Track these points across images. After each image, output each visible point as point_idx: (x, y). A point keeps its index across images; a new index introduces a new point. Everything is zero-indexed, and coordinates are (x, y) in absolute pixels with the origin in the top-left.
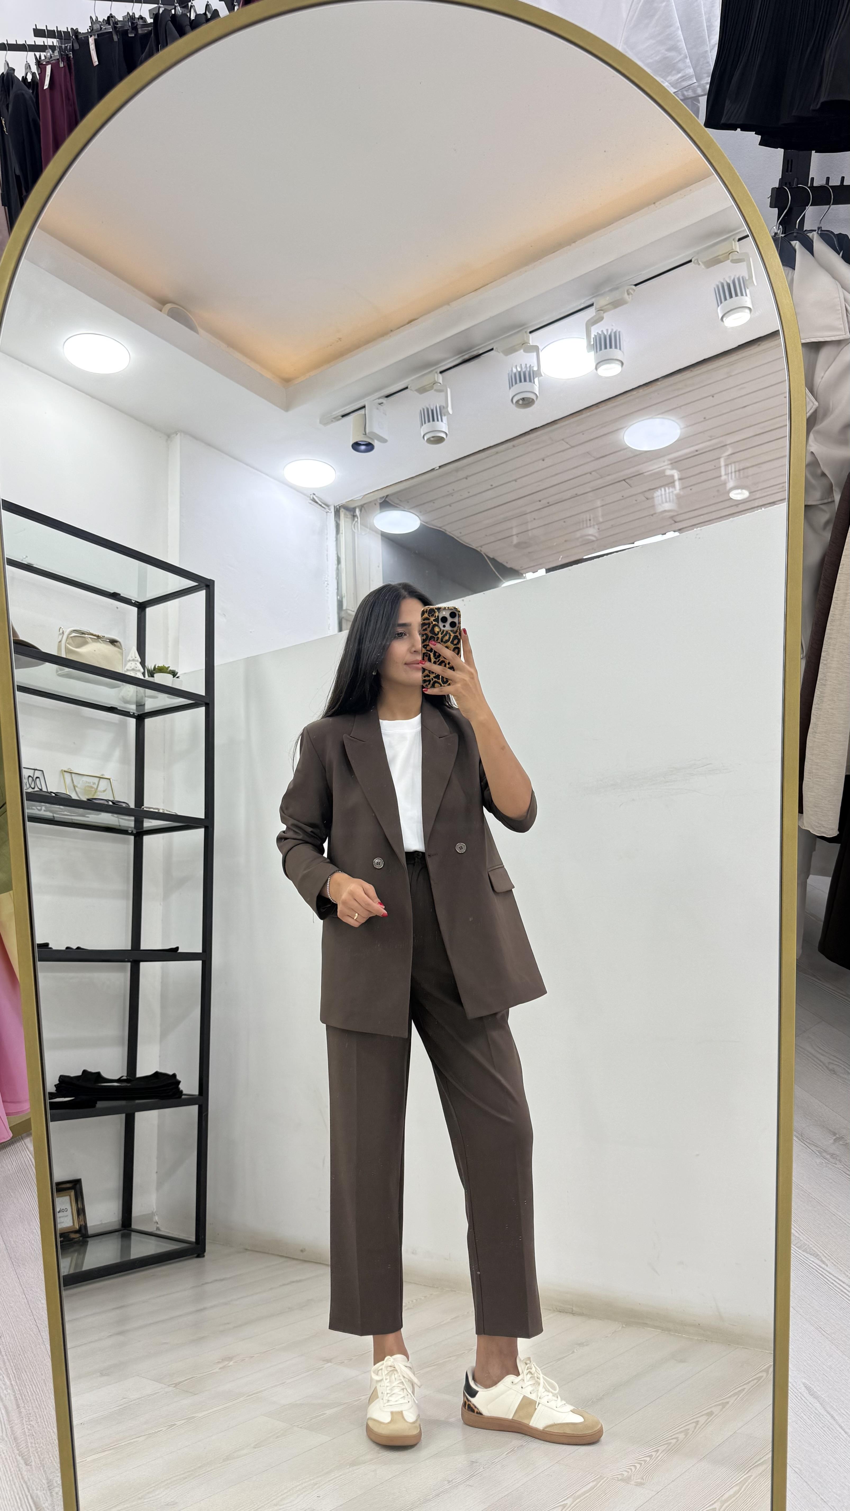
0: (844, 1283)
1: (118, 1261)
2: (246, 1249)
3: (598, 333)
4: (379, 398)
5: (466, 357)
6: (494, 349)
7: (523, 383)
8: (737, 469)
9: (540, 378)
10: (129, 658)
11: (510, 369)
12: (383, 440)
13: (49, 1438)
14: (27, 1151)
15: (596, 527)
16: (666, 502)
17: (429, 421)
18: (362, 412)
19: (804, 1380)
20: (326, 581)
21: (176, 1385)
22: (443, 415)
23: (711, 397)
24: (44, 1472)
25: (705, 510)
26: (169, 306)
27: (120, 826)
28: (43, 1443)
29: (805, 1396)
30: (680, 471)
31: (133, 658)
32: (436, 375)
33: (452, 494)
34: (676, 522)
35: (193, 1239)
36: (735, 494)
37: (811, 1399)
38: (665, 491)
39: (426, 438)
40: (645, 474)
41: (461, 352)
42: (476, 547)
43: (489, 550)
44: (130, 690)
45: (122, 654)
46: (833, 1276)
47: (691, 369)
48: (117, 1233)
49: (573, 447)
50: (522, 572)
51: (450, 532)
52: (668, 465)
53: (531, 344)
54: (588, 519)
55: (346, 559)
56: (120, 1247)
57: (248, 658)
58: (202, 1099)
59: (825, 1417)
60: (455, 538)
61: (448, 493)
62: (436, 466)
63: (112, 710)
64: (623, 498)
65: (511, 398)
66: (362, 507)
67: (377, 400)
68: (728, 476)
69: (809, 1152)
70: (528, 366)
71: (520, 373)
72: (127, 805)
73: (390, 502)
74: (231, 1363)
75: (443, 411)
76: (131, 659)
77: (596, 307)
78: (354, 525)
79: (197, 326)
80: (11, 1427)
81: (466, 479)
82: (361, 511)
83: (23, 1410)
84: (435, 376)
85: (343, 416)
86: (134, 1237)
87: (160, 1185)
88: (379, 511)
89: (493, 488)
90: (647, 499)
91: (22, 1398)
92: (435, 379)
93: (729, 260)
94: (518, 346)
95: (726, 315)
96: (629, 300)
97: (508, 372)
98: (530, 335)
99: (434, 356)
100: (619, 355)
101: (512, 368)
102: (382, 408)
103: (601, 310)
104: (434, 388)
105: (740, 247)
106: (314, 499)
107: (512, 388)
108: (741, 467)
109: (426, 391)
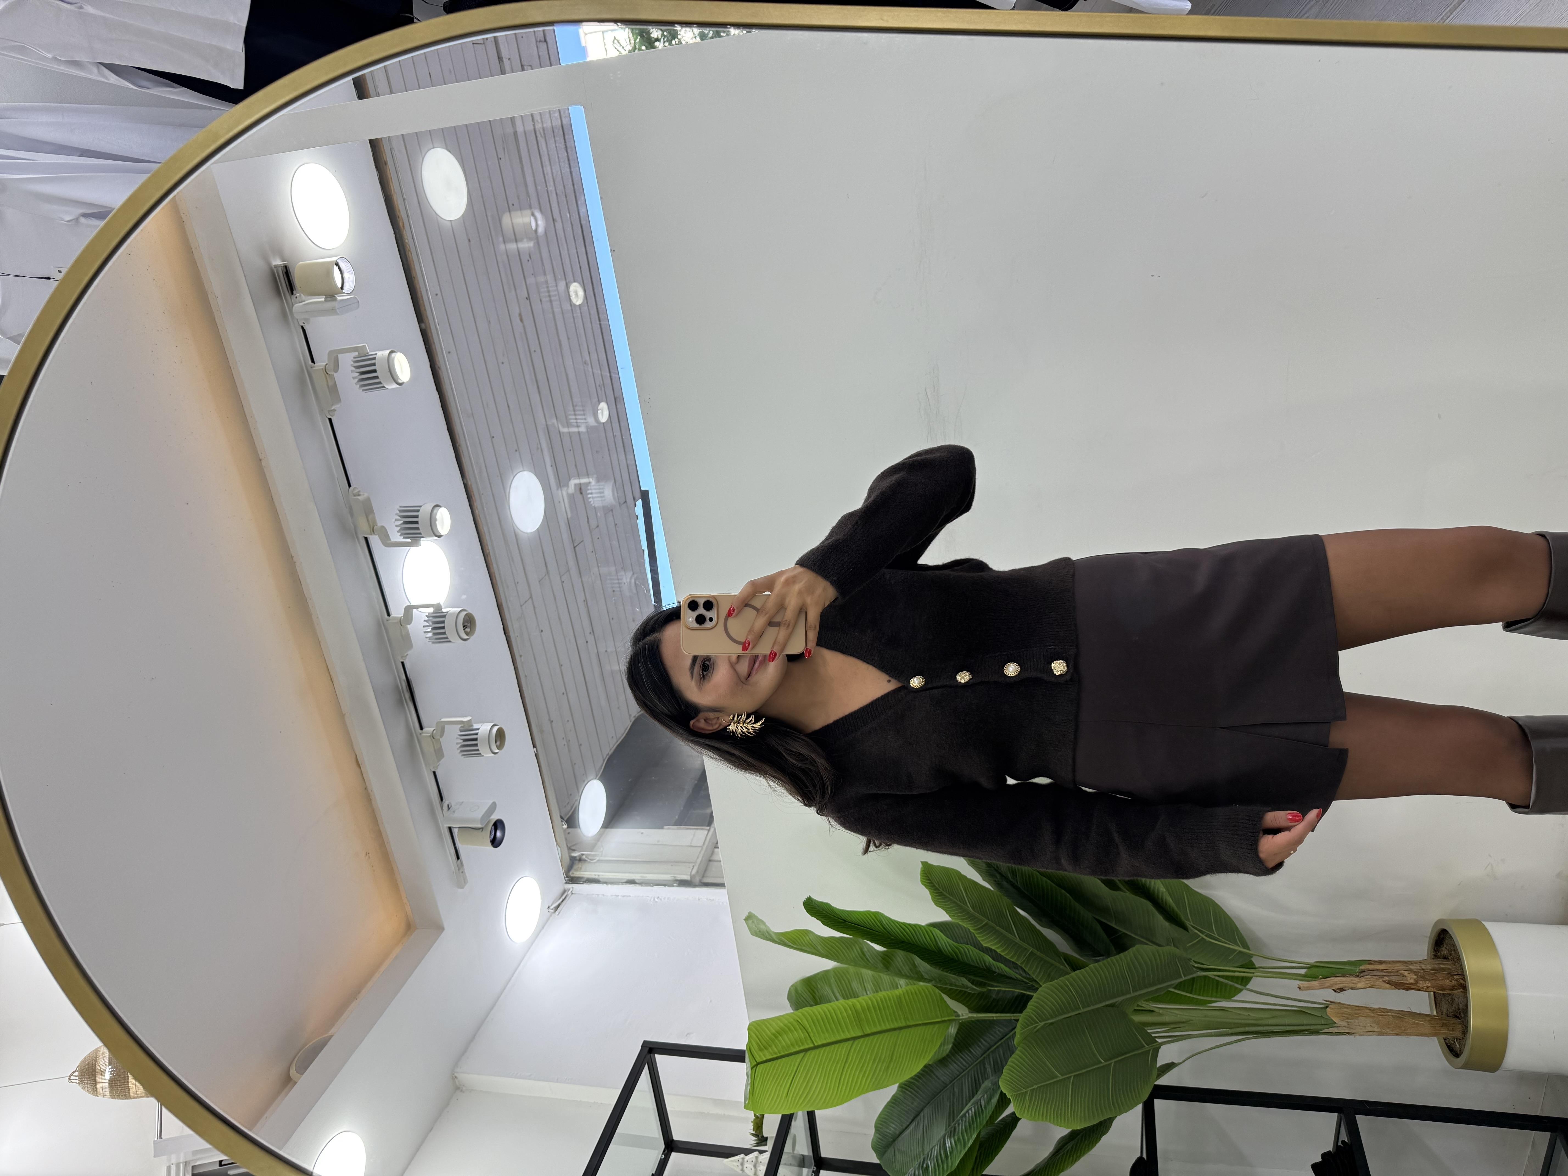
6: (402, 661)
7: (446, 625)
9: (442, 605)
11: (428, 639)
12: (493, 807)
18: (455, 832)
20: (654, 899)
22: (471, 728)
26: (293, 1072)
30: (571, 478)
32: (423, 734)
33: (569, 743)
34: (626, 502)
36: (602, 417)
38: (590, 494)
39: (497, 751)
41: (400, 702)
42: (631, 721)
49: (531, 597)
51: (611, 750)
53: (402, 616)
55: (630, 873)
57: (746, 1002)
58: (1349, 1110)
60: (617, 745)
61: (566, 746)
62: (532, 751)
65: (462, 642)
67: (444, 811)
68: (580, 424)
71: (433, 629)
73: (568, 815)
77: (368, 534)
78: (591, 860)
79: (323, 1036)
81: (552, 721)
82: (575, 851)
84: (425, 736)
85: (458, 858)
88: (579, 829)
93: (335, 375)
94: (403, 633)
95: (395, 379)
96: (366, 495)
97: (431, 643)
98: (391, 616)
99: (400, 735)
100: (426, 509)
101: (426, 638)
102: (454, 807)
103: (373, 528)
104: (438, 737)
105: (322, 361)
106: (555, 908)
107: (450, 639)
108: (571, 408)
109: (441, 748)
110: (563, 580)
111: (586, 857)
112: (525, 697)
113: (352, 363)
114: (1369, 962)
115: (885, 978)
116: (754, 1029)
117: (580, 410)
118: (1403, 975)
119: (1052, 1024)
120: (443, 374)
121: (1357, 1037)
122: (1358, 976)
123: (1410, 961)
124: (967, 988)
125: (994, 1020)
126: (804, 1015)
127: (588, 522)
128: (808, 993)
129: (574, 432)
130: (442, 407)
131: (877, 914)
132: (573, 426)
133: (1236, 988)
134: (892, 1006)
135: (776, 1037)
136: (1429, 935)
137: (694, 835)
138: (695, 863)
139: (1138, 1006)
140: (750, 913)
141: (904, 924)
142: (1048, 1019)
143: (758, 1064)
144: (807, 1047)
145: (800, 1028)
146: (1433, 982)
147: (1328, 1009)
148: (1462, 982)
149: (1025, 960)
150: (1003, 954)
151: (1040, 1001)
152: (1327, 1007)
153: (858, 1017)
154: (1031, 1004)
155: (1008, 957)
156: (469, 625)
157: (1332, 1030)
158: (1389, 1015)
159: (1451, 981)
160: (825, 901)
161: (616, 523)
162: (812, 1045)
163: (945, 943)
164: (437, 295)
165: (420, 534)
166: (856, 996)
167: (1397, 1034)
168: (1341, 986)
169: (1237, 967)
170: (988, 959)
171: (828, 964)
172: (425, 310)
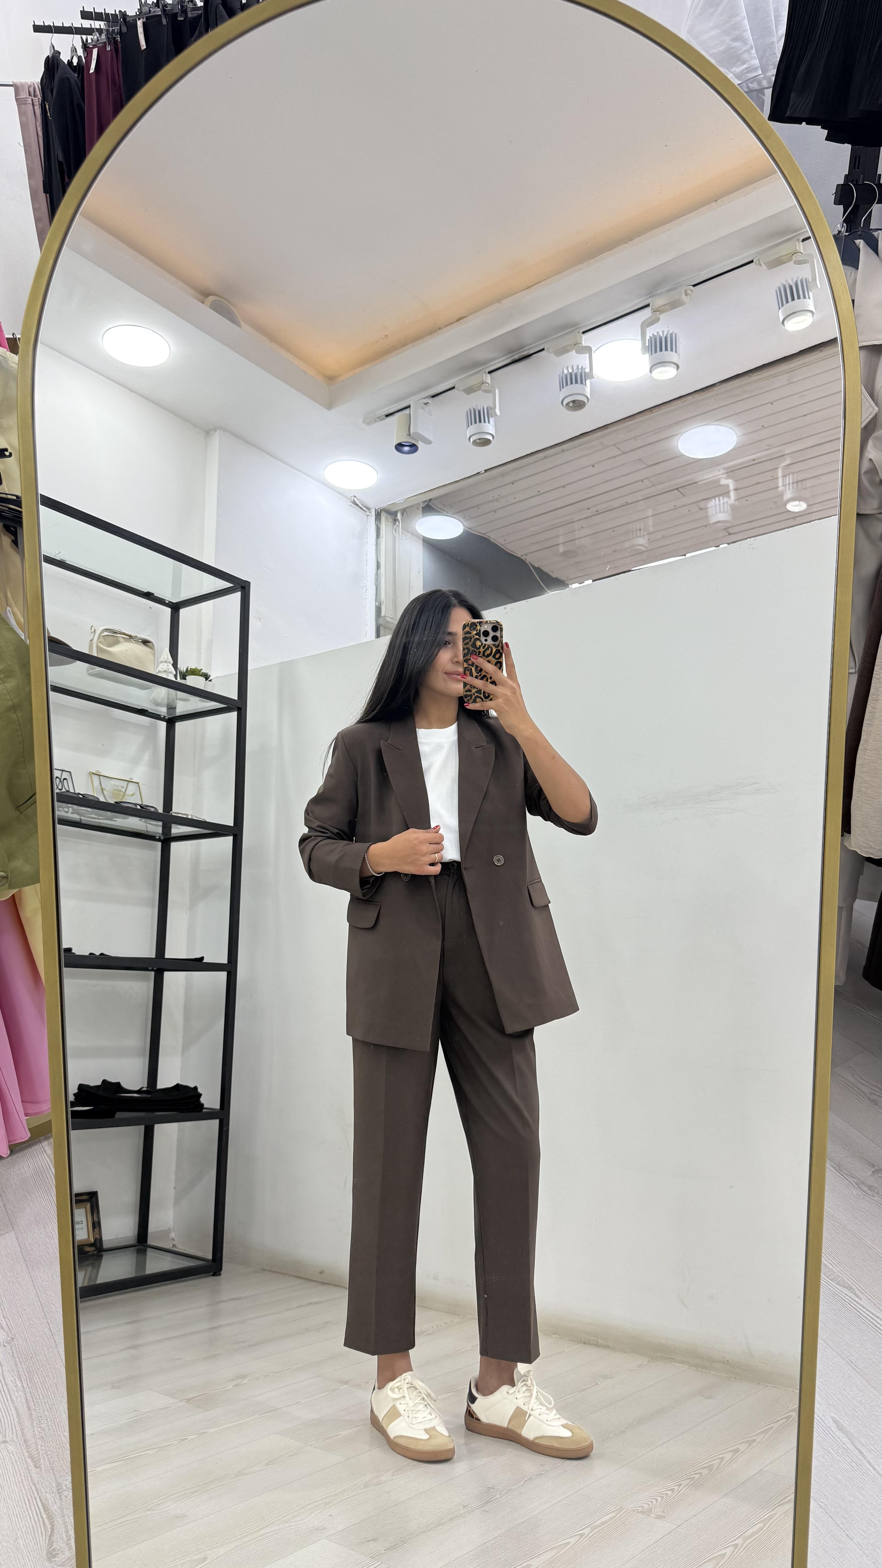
0: (877, 1317)
1: (133, 1275)
2: (264, 1270)
3: (653, 334)
4: (424, 398)
5: (516, 357)
6: (545, 349)
7: (574, 385)
8: (795, 481)
9: (592, 380)
10: (162, 659)
11: (561, 371)
12: (428, 442)
13: (59, 1441)
14: (45, 1155)
15: (647, 537)
16: (720, 512)
17: (475, 422)
18: (407, 411)
19: (832, 1415)
20: (365, 586)
21: (188, 1400)
22: (490, 416)
23: (770, 404)
24: (53, 1475)
25: (761, 523)
26: (211, 298)
27: (147, 831)
28: (53, 1447)
29: (833, 1430)
30: (736, 481)
31: (166, 659)
32: (484, 375)
33: (497, 500)
34: (730, 534)
35: (210, 1257)
36: (793, 506)
37: (839, 1434)
38: (719, 501)
39: (471, 440)
40: (699, 483)
41: (511, 351)
42: (521, 556)
43: (534, 559)
44: (161, 692)
45: (154, 655)
46: (867, 1310)
47: (750, 374)
48: (132, 1249)
49: (624, 453)
50: (567, 582)
51: (494, 540)
52: (723, 474)
53: (584, 345)
54: (638, 528)
55: (385, 564)
56: (134, 1262)
57: (282, 662)
58: (223, 1114)
59: (854, 1452)
60: (500, 545)
61: (493, 499)
62: (482, 470)
63: (142, 712)
64: (676, 508)
65: (561, 401)
66: (404, 511)
67: (423, 400)
68: (785, 487)
69: (845, 1183)
70: (580, 367)
71: (571, 374)
72: (155, 810)
73: (433, 506)
74: (245, 1381)
75: (490, 412)
76: (163, 660)
77: (652, 308)
78: (395, 530)
79: (240, 320)
80: (22, 1430)
81: (513, 483)
82: (402, 515)
83: (34, 1412)
84: (482, 376)
85: (387, 416)
86: (150, 1253)
87: (177, 1200)
88: (421, 516)
89: (540, 494)
90: (701, 509)
91: (33, 1401)
92: (483, 379)
93: (793, 261)
94: (569, 347)
95: (787, 318)
96: (686, 302)
97: (559, 373)
98: (582, 335)
99: (482, 355)
100: (674, 357)
102: (427, 408)
103: (658, 311)
104: (482, 388)
105: (803, 247)
106: (354, 502)
107: (562, 390)
108: (799, 478)
109: (474, 391)
110: (646, 480)
111: (397, 525)
113: (801, 278)
117: (798, 486)
129: (777, 482)
161: (707, 527)
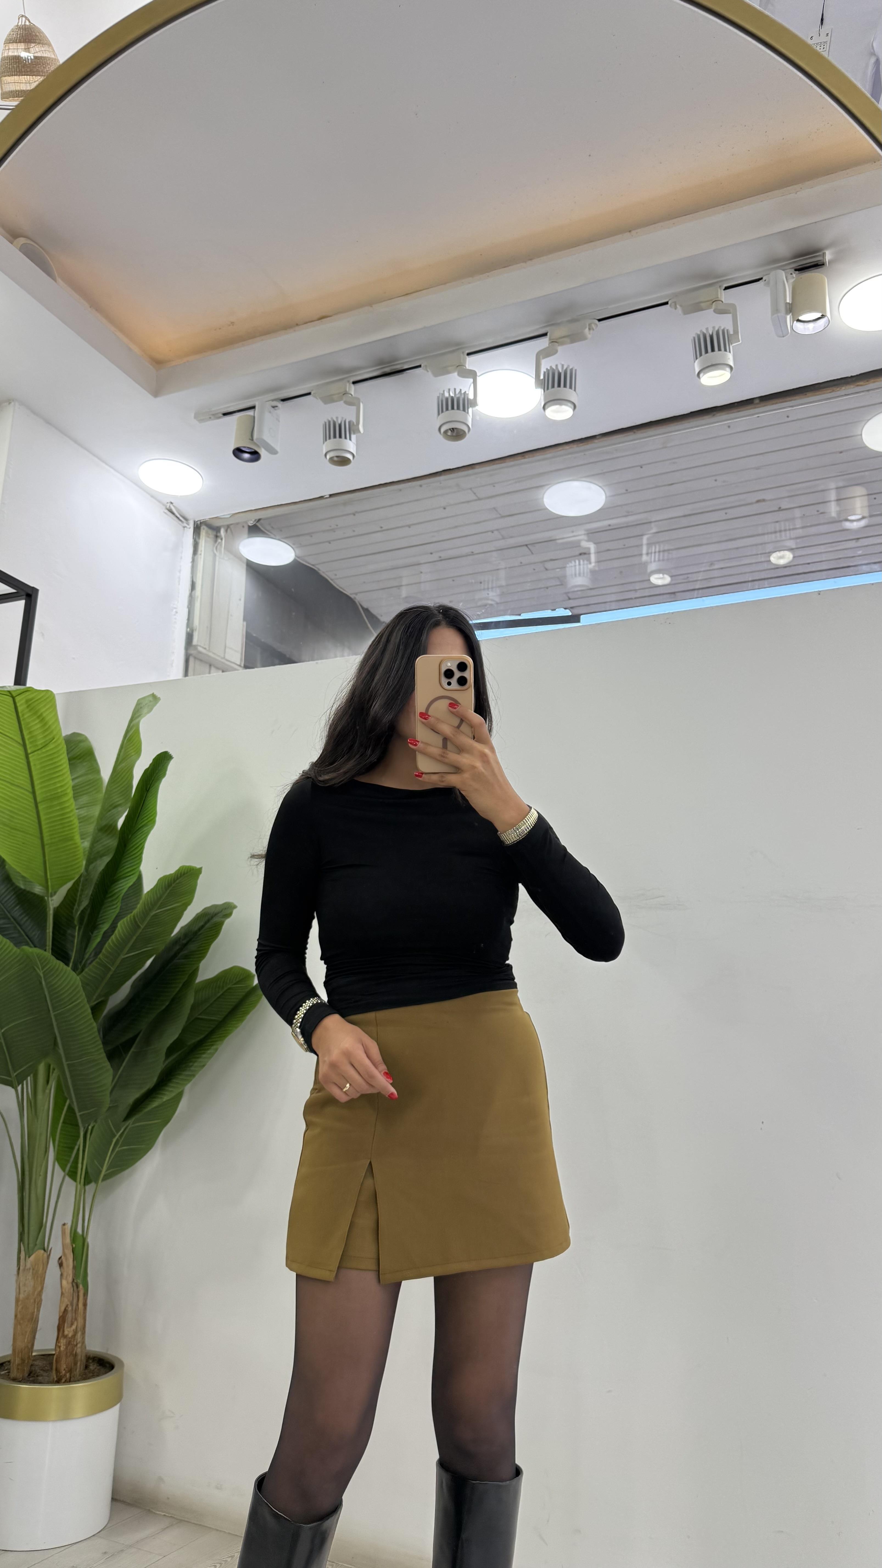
4: (273, 400)
5: (387, 370)
6: (422, 366)
7: (456, 411)
8: (661, 550)
9: (475, 408)
11: (442, 392)
12: (272, 451)
18: (250, 413)
20: (175, 608)
22: (352, 432)
26: (22, 240)
32: (348, 384)
33: (334, 530)
36: (655, 578)
38: (578, 563)
39: (328, 457)
40: (558, 541)
41: (381, 362)
42: (351, 594)
43: (361, 600)
49: (479, 499)
51: (324, 572)
53: (467, 368)
55: (202, 586)
60: (328, 579)
61: (330, 528)
62: (326, 493)
65: (438, 426)
66: (227, 528)
67: (270, 402)
68: (650, 556)
70: (463, 392)
71: (452, 398)
73: (260, 527)
75: (352, 428)
77: (548, 338)
78: (216, 548)
79: (55, 272)
81: (354, 515)
82: (226, 532)
84: (346, 386)
85: (225, 414)
88: (246, 536)
89: (382, 530)
92: (346, 388)
93: (712, 310)
94: (450, 368)
95: (704, 369)
96: (589, 336)
97: (438, 395)
98: (467, 357)
99: (348, 361)
100: (572, 396)
101: (444, 391)
102: (276, 412)
103: (556, 342)
104: (344, 399)
105: (727, 297)
106: (171, 509)
107: (441, 415)
108: (666, 548)
109: (333, 401)
110: (496, 532)
111: (219, 543)
112: (380, 488)
113: (722, 328)
114: (86, 1294)
115: (91, 828)
116: (47, 696)
117: (663, 556)
118: (72, 1324)
119: (41, 983)
120: (707, 419)
121: (14, 1278)
122: (73, 1280)
123: (85, 1332)
124: (79, 906)
125: (46, 929)
126: (59, 745)
127: (552, 560)
128: (79, 753)
129: (642, 550)
130: (674, 417)
131: (153, 822)
132: (648, 549)
133: (66, 1165)
134: (64, 831)
135: (38, 717)
136: (109, 1353)
137: (236, 651)
138: (209, 651)
139: (54, 1069)
140: (159, 699)
141: (143, 848)
142: (45, 980)
143: (13, 698)
144: (28, 746)
145: (47, 741)
146: (65, 1353)
147: (42, 1251)
148: (63, 1380)
149: (103, 962)
150: (110, 941)
151: (62, 973)
152: (44, 1250)
153: (55, 797)
154: (62, 964)
155: (107, 945)
156: (454, 434)
157: (23, 1253)
158: (34, 1309)
159: (64, 1370)
160: (167, 772)
161: (549, 588)
162: (29, 751)
163: (123, 886)
164: (788, 417)
165: (548, 389)
166: (76, 797)
167: (16, 1316)
168: (65, 1264)
169: (86, 1168)
170: (105, 927)
171: (106, 773)
172: (773, 404)
